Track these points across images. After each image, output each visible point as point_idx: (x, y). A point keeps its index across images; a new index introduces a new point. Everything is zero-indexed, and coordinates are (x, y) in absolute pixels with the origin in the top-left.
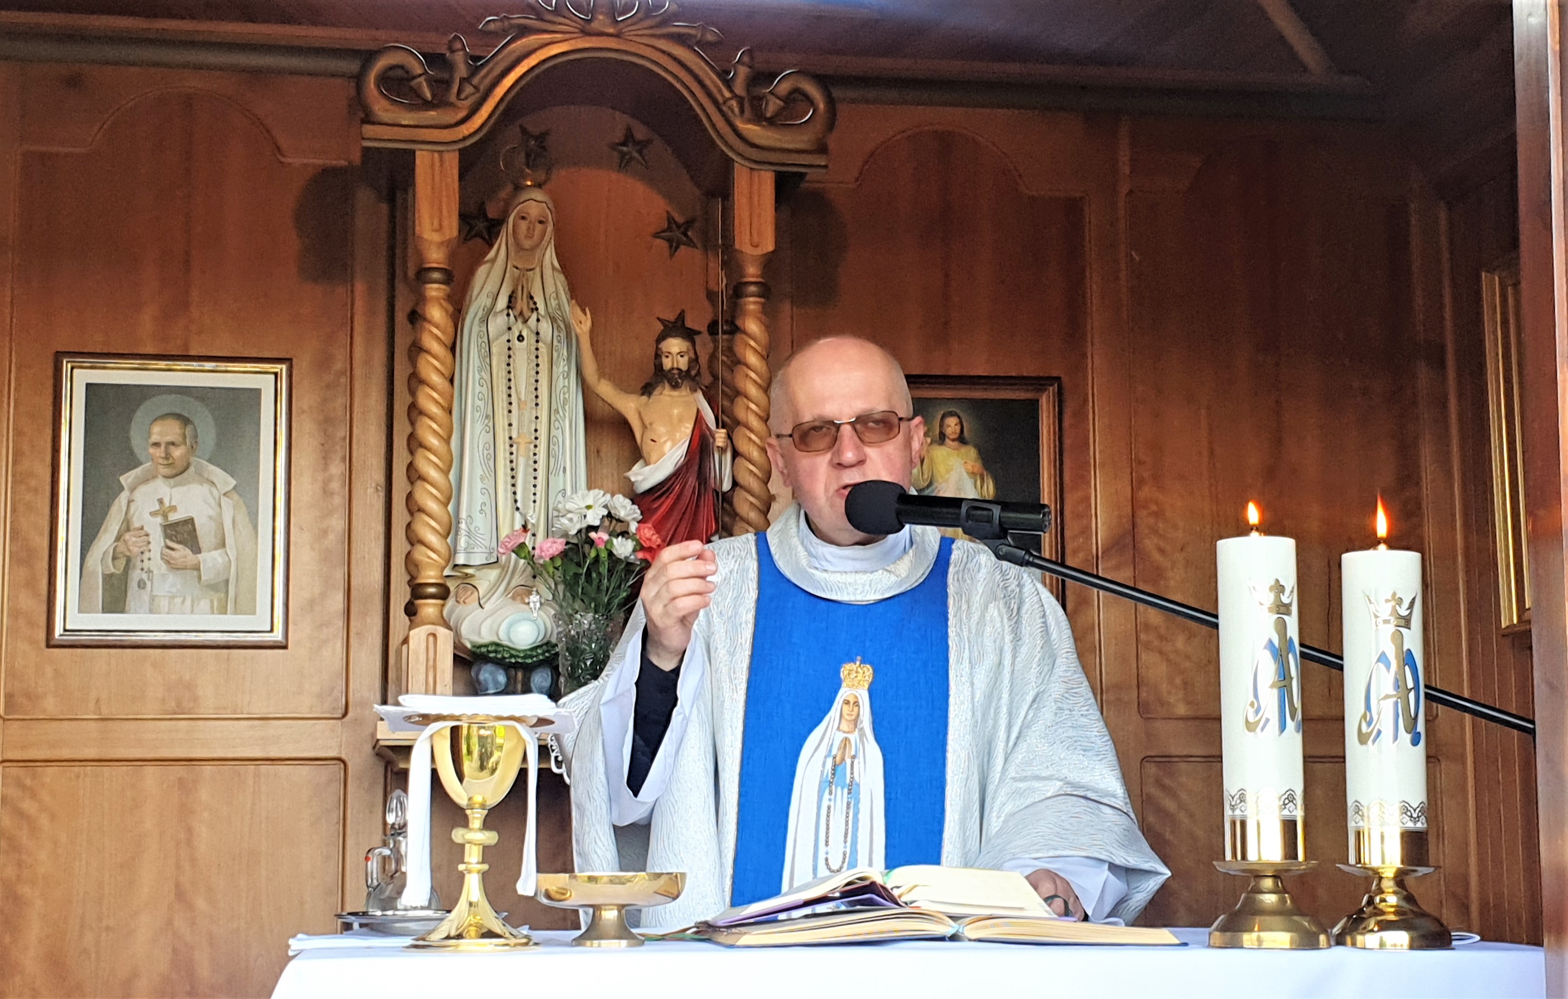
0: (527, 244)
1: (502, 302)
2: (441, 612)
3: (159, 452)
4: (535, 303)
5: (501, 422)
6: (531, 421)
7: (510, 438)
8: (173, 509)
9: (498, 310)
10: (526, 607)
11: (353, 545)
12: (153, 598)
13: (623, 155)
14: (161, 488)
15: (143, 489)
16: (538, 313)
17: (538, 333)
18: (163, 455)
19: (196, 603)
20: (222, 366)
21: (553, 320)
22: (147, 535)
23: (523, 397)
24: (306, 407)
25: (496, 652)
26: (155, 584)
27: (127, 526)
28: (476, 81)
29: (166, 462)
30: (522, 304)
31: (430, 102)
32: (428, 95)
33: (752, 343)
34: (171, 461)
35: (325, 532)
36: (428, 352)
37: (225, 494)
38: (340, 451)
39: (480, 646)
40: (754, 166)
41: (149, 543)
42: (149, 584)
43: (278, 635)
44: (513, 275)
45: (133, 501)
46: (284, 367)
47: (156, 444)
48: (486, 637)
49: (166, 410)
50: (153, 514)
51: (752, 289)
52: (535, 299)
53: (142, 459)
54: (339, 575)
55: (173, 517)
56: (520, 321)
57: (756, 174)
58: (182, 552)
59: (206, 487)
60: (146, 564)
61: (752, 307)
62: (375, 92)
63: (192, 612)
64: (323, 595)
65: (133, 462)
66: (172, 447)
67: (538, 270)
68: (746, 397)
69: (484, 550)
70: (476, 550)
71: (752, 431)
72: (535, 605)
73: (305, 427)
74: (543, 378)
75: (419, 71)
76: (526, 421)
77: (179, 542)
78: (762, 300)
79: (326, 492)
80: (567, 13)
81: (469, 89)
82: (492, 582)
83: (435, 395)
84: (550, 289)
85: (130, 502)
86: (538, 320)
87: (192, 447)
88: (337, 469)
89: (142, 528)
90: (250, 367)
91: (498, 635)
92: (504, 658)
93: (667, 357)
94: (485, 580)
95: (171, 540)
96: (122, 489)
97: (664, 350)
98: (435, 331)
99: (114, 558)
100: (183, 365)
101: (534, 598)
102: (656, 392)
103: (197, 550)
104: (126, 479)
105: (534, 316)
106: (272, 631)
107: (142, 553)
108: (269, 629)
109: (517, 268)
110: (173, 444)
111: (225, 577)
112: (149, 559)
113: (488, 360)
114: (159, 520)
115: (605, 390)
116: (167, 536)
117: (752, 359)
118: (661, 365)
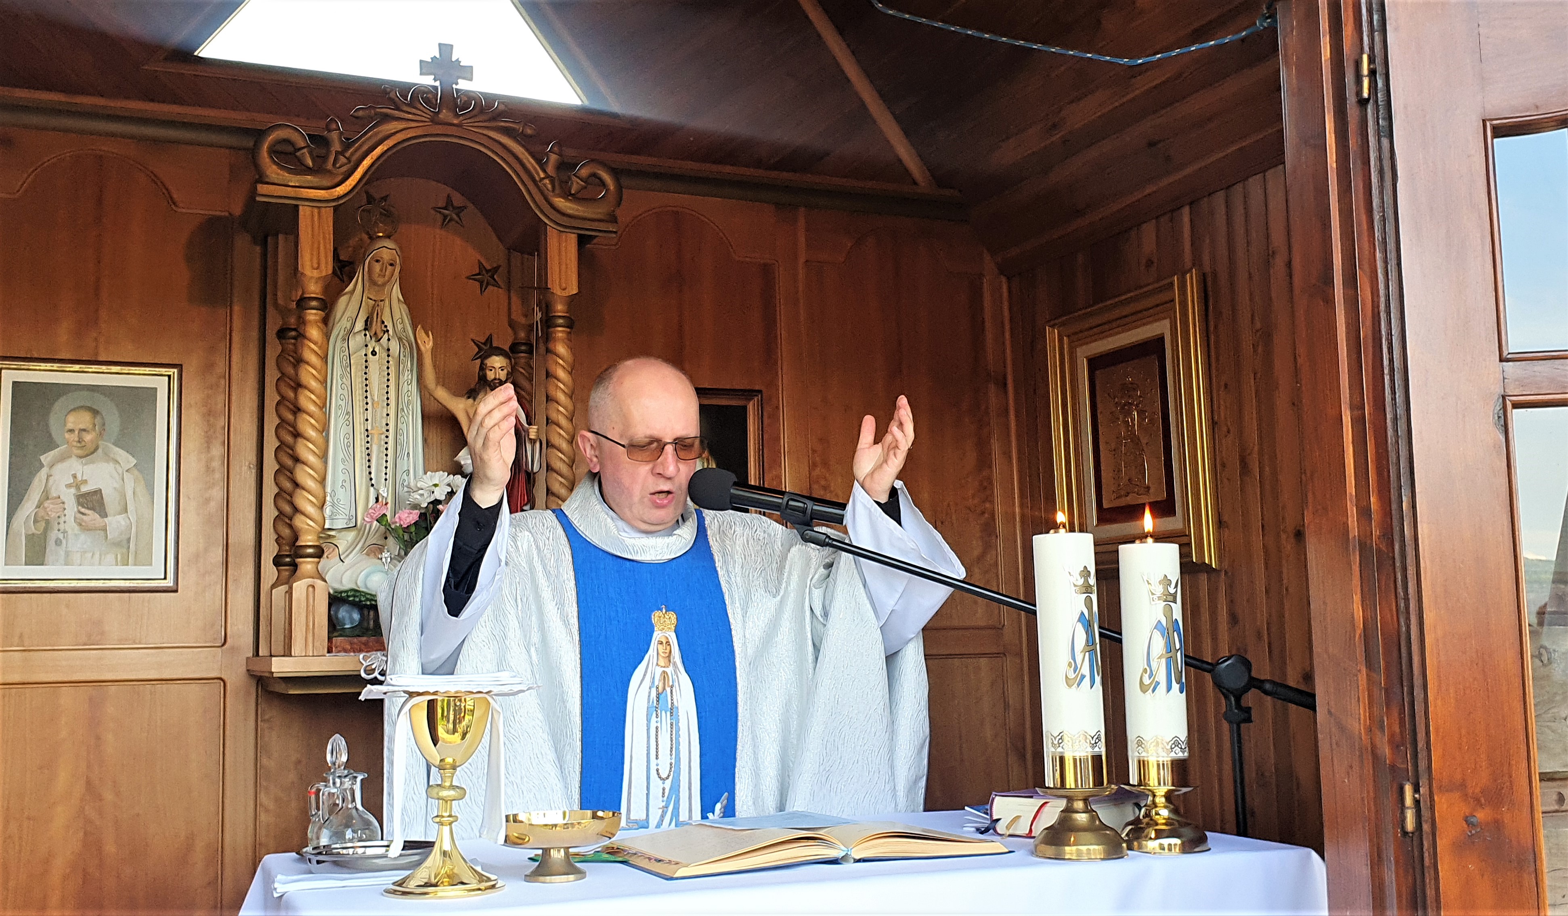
0: (380, 281)
1: (360, 325)
2: (317, 568)
3: (74, 437)
4: (386, 326)
5: (359, 419)
6: (382, 417)
7: (367, 430)
8: (85, 482)
9: (356, 331)
10: (380, 561)
11: (230, 512)
12: (67, 554)
13: (445, 217)
14: (75, 466)
15: (59, 466)
16: (388, 335)
17: (388, 350)
18: (76, 439)
19: (103, 557)
20: (126, 369)
21: (400, 339)
22: (63, 503)
23: (376, 398)
24: (192, 402)
25: (354, 596)
26: (70, 541)
27: (46, 496)
28: (348, 154)
29: (79, 445)
30: (376, 326)
31: (310, 168)
32: (310, 163)
33: (561, 362)
34: (83, 444)
35: (207, 501)
36: (308, 363)
37: (127, 471)
38: (221, 437)
39: (341, 592)
40: (562, 229)
41: (65, 509)
42: (64, 542)
43: (169, 583)
44: (367, 304)
45: (51, 476)
46: (176, 370)
47: (71, 431)
48: (346, 584)
49: (79, 403)
50: (69, 486)
51: (561, 321)
52: (386, 323)
53: (59, 443)
54: (220, 534)
55: (84, 489)
56: (373, 339)
57: (564, 236)
58: (92, 516)
59: (111, 465)
60: (62, 526)
61: (560, 335)
62: (268, 160)
63: (100, 564)
64: (206, 550)
65: (51, 445)
66: (83, 433)
67: (387, 302)
68: (557, 403)
69: (344, 516)
70: (338, 517)
71: (561, 428)
72: (386, 560)
73: (192, 418)
74: (392, 383)
75: (303, 144)
76: (378, 418)
77: (88, 508)
78: (568, 330)
79: (209, 469)
80: (419, 106)
81: (342, 160)
82: (350, 541)
83: (313, 397)
84: (397, 316)
85: (49, 476)
86: (389, 340)
87: (100, 432)
88: (217, 451)
89: (59, 498)
90: (147, 370)
91: (356, 584)
92: (361, 601)
93: (491, 370)
94: (344, 541)
95: (83, 507)
96: (42, 466)
97: (488, 365)
98: (312, 346)
99: (35, 521)
100: (94, 368)
101: (386, 554)
102: (480, 396)
103: (104, 515)
104: (46, 458)
105: (386, 335)
106: (165, 578)
107: (59, 517)
108: (163, 577)
109: (371, 299)
110: (84, 430)
111: (128, 536)
112: (65, 522)
113: (349, 369)
114: (73, 491)
115: (442, 394)
116: (79, 504)
117: (561, 374)
118: (485, 376)
